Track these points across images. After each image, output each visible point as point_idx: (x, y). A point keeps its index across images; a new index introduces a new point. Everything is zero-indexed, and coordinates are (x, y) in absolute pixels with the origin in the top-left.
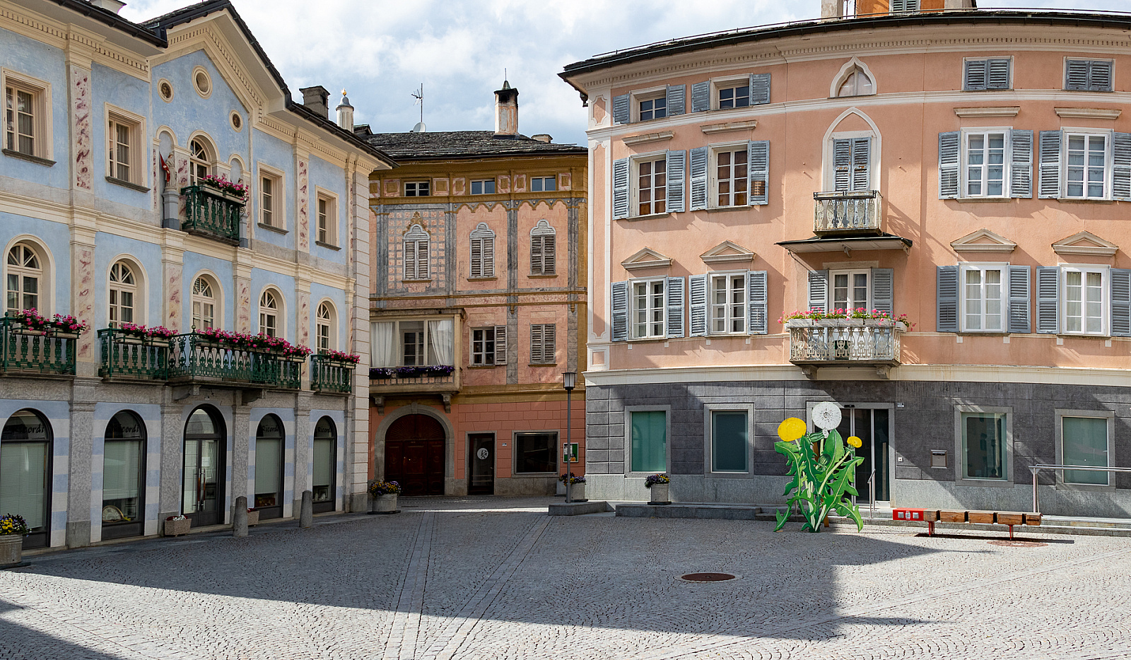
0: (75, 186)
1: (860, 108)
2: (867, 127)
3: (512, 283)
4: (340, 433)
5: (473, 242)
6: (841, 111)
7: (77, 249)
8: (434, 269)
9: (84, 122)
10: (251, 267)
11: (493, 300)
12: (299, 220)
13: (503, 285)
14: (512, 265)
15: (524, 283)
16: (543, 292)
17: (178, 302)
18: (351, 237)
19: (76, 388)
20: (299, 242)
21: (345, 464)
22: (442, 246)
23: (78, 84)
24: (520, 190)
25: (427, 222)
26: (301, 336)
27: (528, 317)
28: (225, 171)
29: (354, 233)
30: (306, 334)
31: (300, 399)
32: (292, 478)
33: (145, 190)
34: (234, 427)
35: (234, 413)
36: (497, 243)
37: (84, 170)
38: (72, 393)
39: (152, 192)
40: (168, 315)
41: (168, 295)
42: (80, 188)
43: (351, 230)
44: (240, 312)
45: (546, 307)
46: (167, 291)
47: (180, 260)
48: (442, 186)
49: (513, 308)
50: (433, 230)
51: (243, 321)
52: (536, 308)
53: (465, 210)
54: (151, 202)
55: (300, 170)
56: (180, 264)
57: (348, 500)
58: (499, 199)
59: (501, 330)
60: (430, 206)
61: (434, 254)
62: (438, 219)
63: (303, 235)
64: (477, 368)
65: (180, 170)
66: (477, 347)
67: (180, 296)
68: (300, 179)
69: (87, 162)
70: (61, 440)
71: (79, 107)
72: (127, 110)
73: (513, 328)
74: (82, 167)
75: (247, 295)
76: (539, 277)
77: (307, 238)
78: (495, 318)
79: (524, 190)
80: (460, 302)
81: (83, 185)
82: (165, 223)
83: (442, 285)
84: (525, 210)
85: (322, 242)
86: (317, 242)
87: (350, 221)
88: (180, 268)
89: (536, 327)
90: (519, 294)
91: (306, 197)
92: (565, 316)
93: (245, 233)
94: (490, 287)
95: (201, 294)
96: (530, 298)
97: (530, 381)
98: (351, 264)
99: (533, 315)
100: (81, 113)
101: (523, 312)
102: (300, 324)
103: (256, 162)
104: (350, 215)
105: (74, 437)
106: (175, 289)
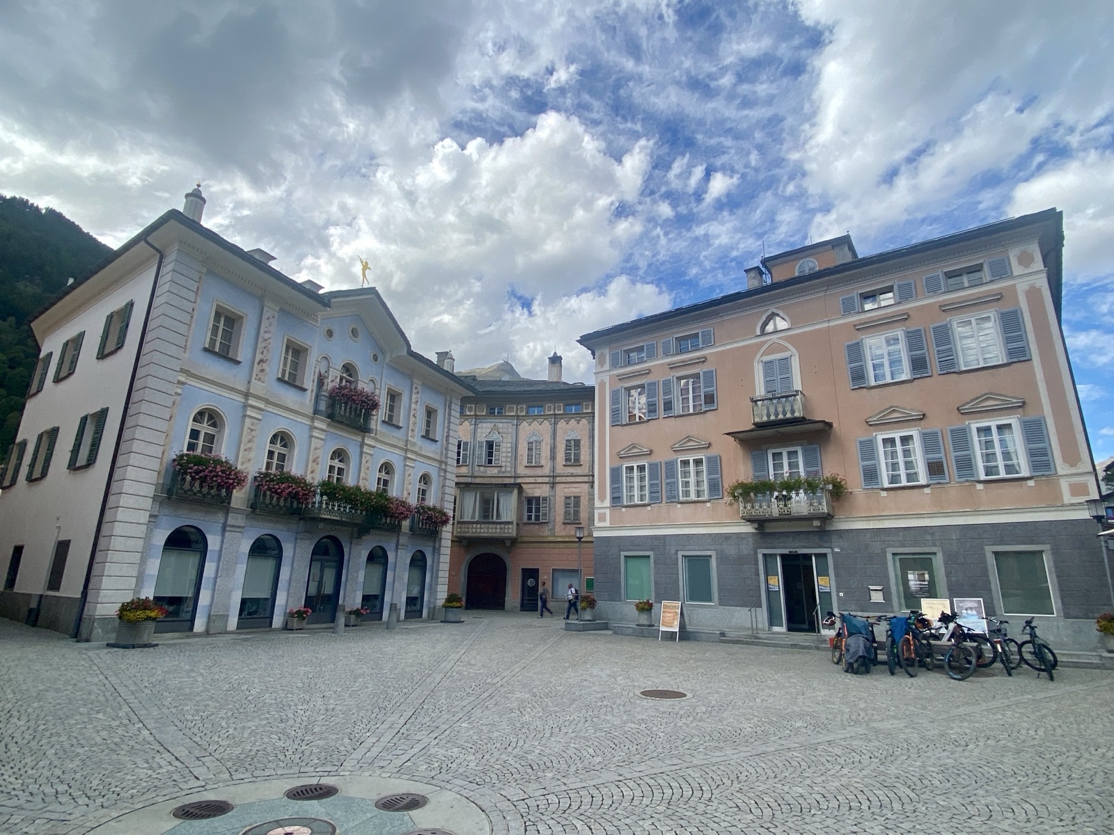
0: (253, 380)
1: (780, 338)
2: (787, 349)
3: (553, 469)
4: (429, 562)
5: (529, 443)
6: (765, 342)
7: (248, 420)
8: (504, 459)
9: (268, 342)
10: (374, 447)
11: (540, 480)
12: (411, 421)
13: (547, 471)
14: (553, 458)
15: (560, 469)
16: (572, 476)
17: (318, 464)
18: (446, 434)
19: (230, 514)
20: (410, 434)
21: (431, 585)
22: (509, 445)
23: (268, 319)
24: (559, 412)
25: (501, 431)
26: (405, 493)
27: (562, 491)
28: (363, 385)
29: (448, 432)
30: (409, 494)
31: (401, 537)
32: (391, 592)
33: (305, 390)
34: (350, 553)
35: (351, 544)
36: (543, 444)
37: (262, 371)
38: (226, 519)
39: (309, 392)
40: (309, 472)
41: (311, 458)
42: (256, 381)
43: (446, 430)
44: (362, 475)
45: (575, 485)
46: (311, 457)
47: (323, 437)
48: (511, 409)
49: (553, 485)
50: (504, 435)
51: (364, 481)
52: (567, 485)
53: (525, 424)
54: (309, 398)
55: (414, 391)
56: (322, 439)
57: (432, 611)
58: (546, 417)
59: (545, 499)
60: (503, 421)
61: (504, 450)
62: (507, 429)
63: (413, 430)
64: (529, 524)
65: (332, 381)
66: (530, 510)
67: (320, 460)
68: (414, 396)
69: (265, 366)
70: (213, 551)
71: (266, 332)
72: (300, 339)
73: (552, 498)
74: (260, 368)
75: (369, 465)
76: (570, 466)
77: (416, 432)
78: (540, 491)
79: (562, 412)
80: (519, 481)
81: (260, 379)
82: (316, 412)
83: (508, 469)
84: (562, 424)
85: (427, 436)
86: (422, 436)
87: (446, 425)
88: (323, 442)
89: (567, 498)
90: (557, 476)
91: (418, 407)
92: (587, 492)
93: (373, 425)
94: (539, 472)
95: (337, 461)
96: (564, 479)
97: (563, 533)
98: (444, 451)
99: (566, 490)
100: (267, 336)
101: (559, 488)
102: (405, 486)
103: (386, 384)
104: (446, 421)
105: (223, 550)
106: (317, 455)
